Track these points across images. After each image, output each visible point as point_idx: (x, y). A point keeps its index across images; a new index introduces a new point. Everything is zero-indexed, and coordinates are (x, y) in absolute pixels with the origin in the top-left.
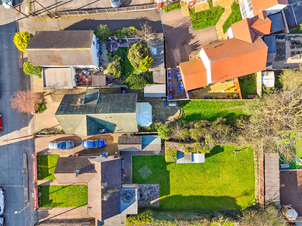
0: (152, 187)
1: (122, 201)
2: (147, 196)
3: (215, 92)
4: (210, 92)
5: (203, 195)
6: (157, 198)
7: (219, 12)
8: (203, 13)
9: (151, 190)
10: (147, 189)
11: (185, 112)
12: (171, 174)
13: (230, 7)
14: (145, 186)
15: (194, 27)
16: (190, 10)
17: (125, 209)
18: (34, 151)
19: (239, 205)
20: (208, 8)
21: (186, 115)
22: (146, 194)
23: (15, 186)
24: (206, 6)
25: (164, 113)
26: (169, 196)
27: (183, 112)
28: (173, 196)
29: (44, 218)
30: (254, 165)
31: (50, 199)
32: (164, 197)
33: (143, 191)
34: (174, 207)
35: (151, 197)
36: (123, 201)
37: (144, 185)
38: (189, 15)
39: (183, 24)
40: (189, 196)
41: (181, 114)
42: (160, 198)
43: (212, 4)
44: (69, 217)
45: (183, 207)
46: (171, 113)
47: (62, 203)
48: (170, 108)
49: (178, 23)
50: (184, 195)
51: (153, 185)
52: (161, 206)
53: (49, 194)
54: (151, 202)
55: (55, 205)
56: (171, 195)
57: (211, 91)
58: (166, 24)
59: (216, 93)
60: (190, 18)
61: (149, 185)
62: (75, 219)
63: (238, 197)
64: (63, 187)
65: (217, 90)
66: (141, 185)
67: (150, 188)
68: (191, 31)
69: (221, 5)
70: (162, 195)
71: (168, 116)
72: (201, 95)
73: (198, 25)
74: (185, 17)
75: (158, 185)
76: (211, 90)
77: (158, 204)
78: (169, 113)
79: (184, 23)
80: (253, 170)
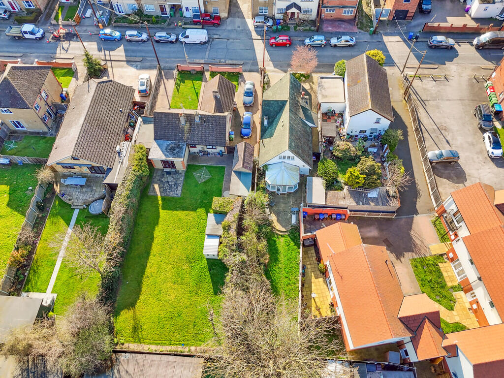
0: (177, 188)
1: (170, 142)
2: (166, 180)
3: (313, 284)
4: (313, 277)
5: (151, 257)
6: (161, 193)
7: (445, 301)
8: (440, 275)
9: (173, 186)
10: (176, 181)
11: (282, 240)
12: (191, 213)
13: (457, 319)
14: (180, 179)
15: (415, 260)
16: (441, 255)
17: (159, 145)
18: (246, 71)
19: (122, 313)
20: (449, 284)
21: (277, 240)
22: (170, 179)
23: (207, 53)
24: (451, 281)
25: (281, 209)
26: (160, 208)
27: (282, 236)
28: (159, 213)
29: (164, 75)
30: (183, 345)
31: (186, 81)
32: (160, 202)
33: (174, 176)
34: (142, 213)
35: (164, 184)
36: (170, 144)
37: (183, 178)
38: (433, 254)
39: (417, 244)
40: (153, 235)
41: (279, 233)
42: (159, 197)
43: (456, 291)
44: (159, 97)
45: (139, 226)
46: (282, 218)
47: (178, 91)
48: (288, 217)
49: (419, 237)
50: (156, 229)
51: (180, 188)
52: (147, 196)
53: (192, 80)
54: (157, 185)
55: (177, 85)
56: (161, 211)
57: (313, 279)
58: (414, 221)
59: (310, 287)
60: (428, 255)
61: (182, 184)
62: (156, 102)
63: (135, 313)
64: (197, 94)
65: (315, 287)
66: (183, 174)
67: (177, 185)
68: (408, 255)
69: (457, 304)
70: (163, 199)
71: (278, 214)
72: (308, 263)
73: (419, 266)
74: (429, 248)
75: (179, 195)
76: (316, 278)
77: (152, 194)
78: (281, 215)
79: (419, 246)
80: (175, 342)
